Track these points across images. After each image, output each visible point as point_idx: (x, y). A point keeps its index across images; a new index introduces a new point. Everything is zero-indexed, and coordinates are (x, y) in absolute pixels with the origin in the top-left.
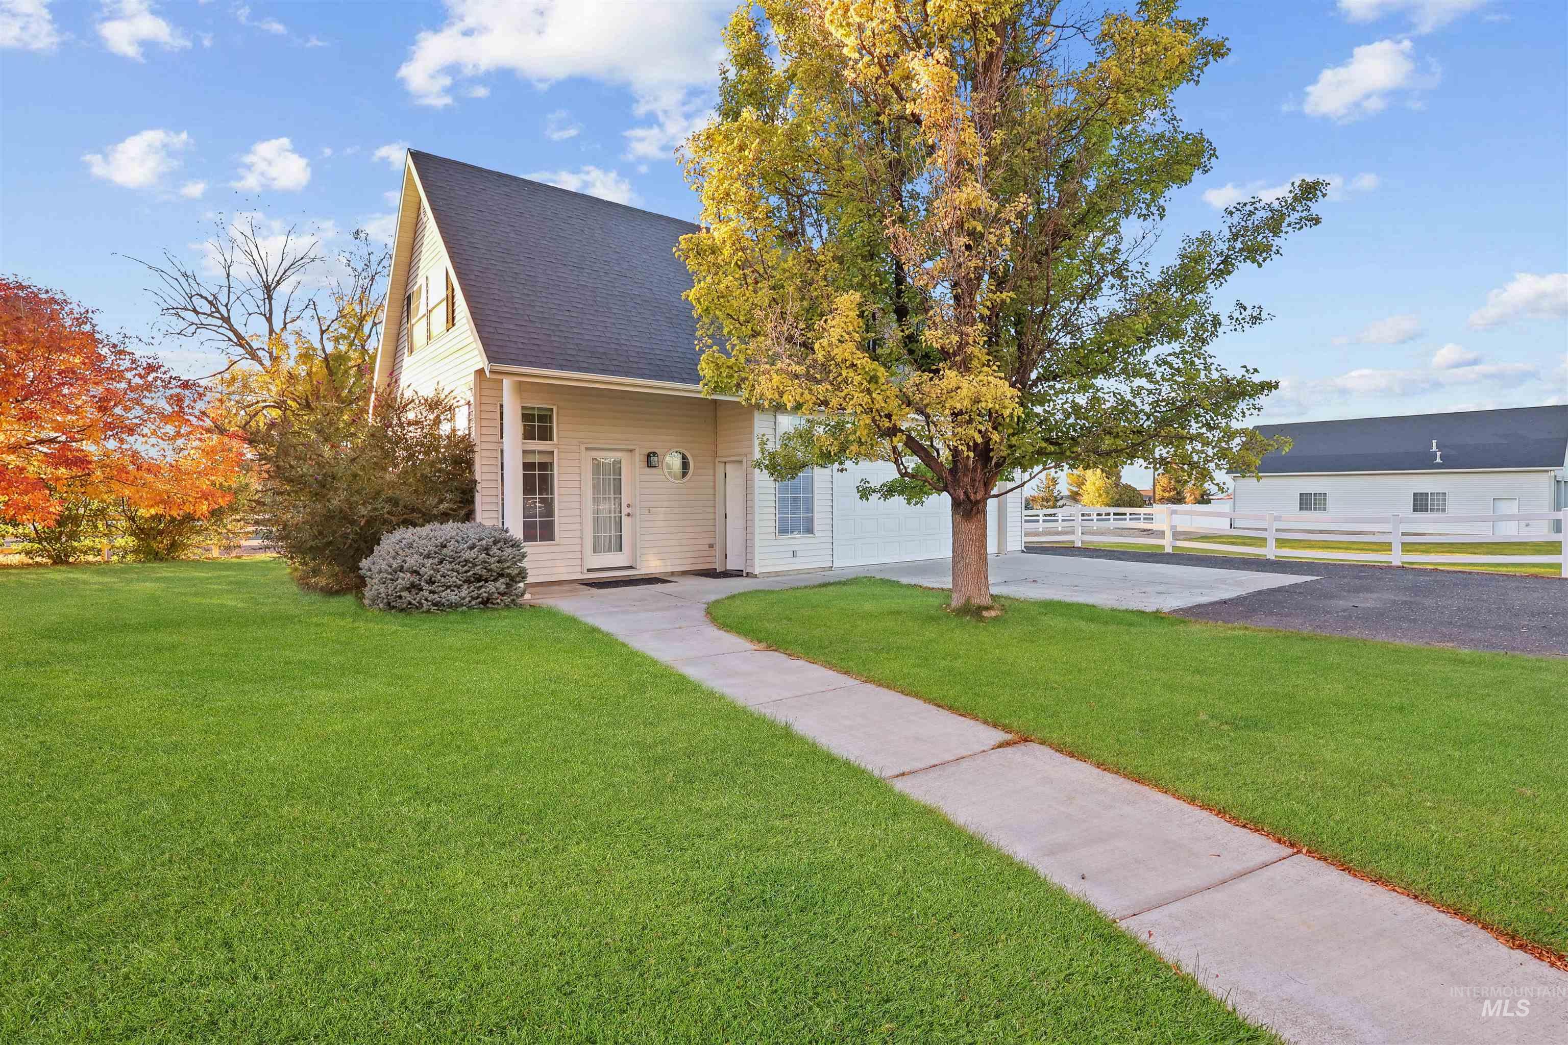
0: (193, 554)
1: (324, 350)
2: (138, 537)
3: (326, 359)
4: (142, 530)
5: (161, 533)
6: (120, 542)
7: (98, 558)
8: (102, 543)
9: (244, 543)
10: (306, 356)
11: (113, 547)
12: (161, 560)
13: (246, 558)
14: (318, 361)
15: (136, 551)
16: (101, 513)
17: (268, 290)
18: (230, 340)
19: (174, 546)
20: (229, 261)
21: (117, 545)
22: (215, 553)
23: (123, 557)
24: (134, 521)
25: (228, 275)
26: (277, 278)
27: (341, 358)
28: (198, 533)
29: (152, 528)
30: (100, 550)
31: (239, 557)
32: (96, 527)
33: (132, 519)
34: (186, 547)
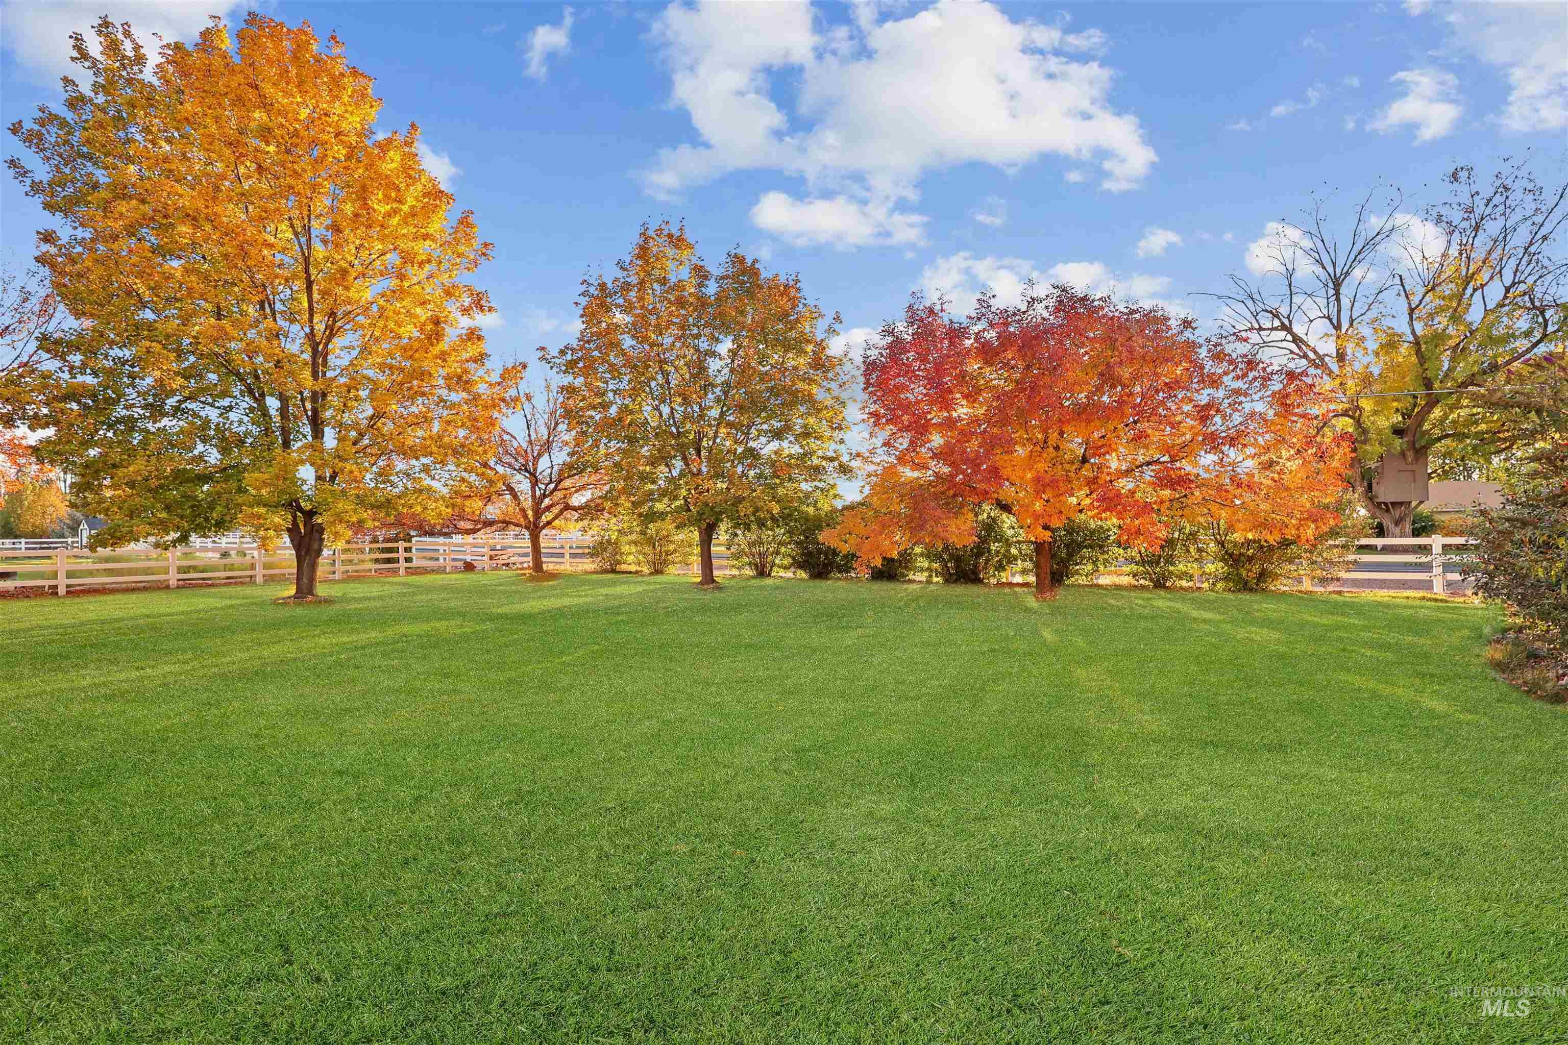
0: (1283, 585)
1: (1413, 332)
2: (1226, 563)
3: (1417, 343)
4: (1231, 555)
5: (1250, 559)
6: (1210, 568)
7: (1190, 584)
8: (1193, 568)
9: (1343, 575)
10: (1391, 344)
11: (1204, 573)
12: (1251, 590)
13: (1350, 595)
14: (1404, 349)
15: (1226, 579)
16: (1193, 536)
17: (1337, 285)
18: (1292, 352)
19: (1263, 576)
20: (1290, 269)
21: (1208, 571)
22: (1307, 585)
23: (1214, 584)
24: (1223, 546)
25: (1290, 285)
26: (1345, 270)
27: (1439, 338)
28: (1291, 561)
29: (1241, 554)
30: (1191, 576)
31: (1339, 593)
32: (1188, 551)
33: (1222, 544)
34: (1277, 576)
